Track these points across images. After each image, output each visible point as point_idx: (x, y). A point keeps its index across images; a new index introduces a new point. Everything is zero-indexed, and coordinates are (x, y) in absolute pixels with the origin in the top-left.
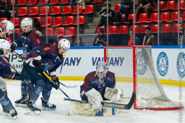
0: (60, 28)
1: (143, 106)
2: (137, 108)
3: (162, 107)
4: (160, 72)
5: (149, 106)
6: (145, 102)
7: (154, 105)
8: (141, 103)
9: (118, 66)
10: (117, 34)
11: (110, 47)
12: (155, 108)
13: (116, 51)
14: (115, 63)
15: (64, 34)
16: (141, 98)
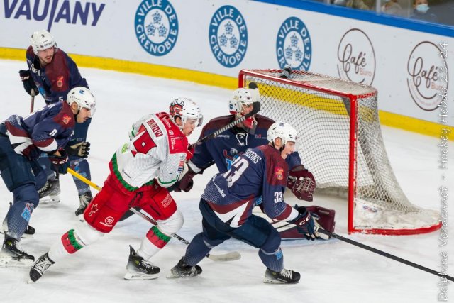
1: (368, 225)
2: (356, 229)
3: (410, 227)
4: (219, 55)
5: (382, 225)
6: (371, 215)
7: (392, 223)
8: (364, 218)
12: (394, 229)
16: (364, 207)
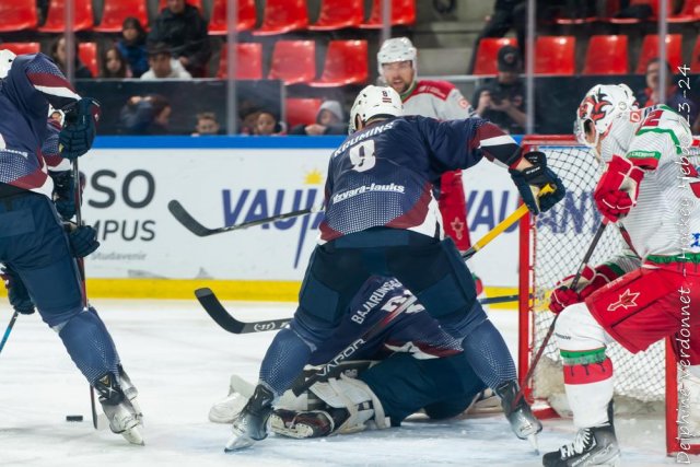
0: (298, 43)
9: (580, 236)
10: (578, 75)
11: (552, 143)
13: (578, 162)
14: (565, 223)
15: (313, 75)
